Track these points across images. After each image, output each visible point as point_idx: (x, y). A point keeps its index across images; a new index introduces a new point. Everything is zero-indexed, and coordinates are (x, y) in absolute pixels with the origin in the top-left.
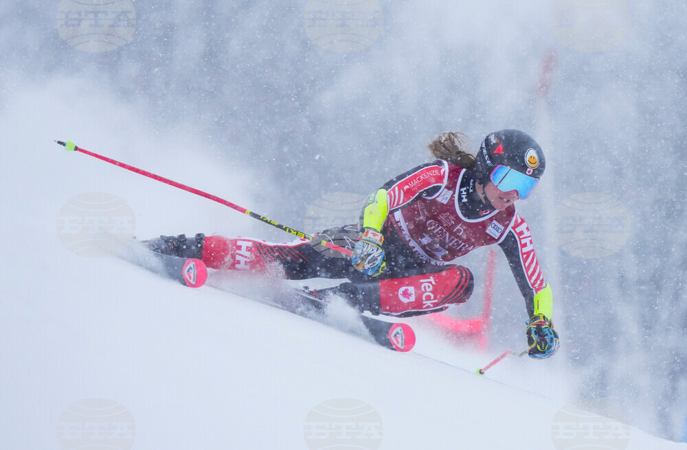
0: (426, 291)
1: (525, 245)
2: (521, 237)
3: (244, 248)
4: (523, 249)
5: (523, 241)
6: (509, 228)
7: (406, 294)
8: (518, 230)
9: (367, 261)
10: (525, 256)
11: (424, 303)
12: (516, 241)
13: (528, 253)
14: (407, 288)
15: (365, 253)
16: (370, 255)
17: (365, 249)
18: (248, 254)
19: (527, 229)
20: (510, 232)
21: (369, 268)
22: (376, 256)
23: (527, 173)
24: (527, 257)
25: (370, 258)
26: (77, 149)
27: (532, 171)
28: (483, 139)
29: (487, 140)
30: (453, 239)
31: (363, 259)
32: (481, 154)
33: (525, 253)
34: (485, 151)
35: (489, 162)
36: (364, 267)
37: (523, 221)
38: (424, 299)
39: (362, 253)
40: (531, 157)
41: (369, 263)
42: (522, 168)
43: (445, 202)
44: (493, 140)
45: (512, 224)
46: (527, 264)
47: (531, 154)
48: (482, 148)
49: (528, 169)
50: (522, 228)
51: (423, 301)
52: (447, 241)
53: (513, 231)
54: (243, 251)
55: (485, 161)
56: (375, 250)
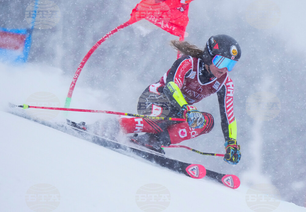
0: (192, 130)
1: (229, 92)
2: (228, 88)
3: (139, 123)
4: (228, 94)
5: (229, 90)
6: (223, 84)
7: (183, 133)
8: (227, 84)
9: (198, 121)
10: (227, 98)
11: (191, 136)
12: (225, 89)
13: (230, 97)
14: (182, 130)
15: (196, 118)
17: (195, 116)
18: (142, 125)
19: (233, 86)
20: (224, 85)
21: (200, 125)
22: (201, 117)
23: (232, 58)
24: (229, 99)
25: (199, 119)
27: (234, 57)
30: (198, 95)
31: (196, 121)
32: (206, 49)
34: (209, 47)
37: (231, 81)
38: (191, 134)
39: (194, 118)
41: (199, 122)
42: (229, 56)
43: (193, 78)
45: (225, 81)
46: (227, 102)
47: (233, 48)
48: (207, 46)
49: (232, 57)
50: (230, 84)
51: (191, 135)
52: (195, 96)
53: (225, 85)
54: (139, 124)
56: (200, 115)
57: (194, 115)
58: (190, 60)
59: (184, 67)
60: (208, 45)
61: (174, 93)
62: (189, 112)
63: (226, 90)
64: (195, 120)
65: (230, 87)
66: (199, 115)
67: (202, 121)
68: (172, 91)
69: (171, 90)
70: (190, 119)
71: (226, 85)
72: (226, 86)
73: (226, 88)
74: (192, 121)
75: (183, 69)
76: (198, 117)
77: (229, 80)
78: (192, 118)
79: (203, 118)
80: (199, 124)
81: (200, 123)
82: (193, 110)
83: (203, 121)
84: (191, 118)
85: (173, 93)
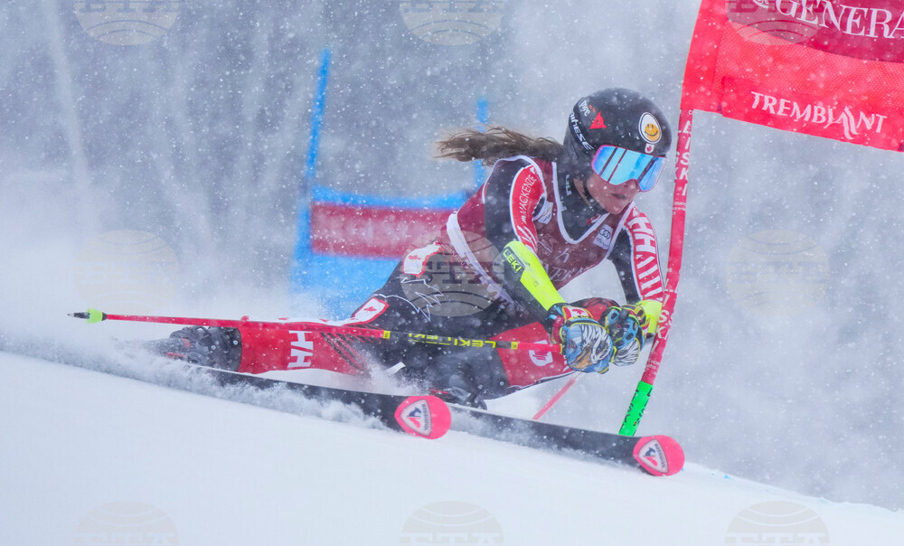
1: (641, 242)
2: (634, 231)
5: (638, 237)
9: (594, 350)
16: (596, 340)
17: (585, 335)
21: (599, 361)
23: (646, 151)
26: (105, 317)
28: (571, 110)
29: (577, 110)
33: (639, 253)
34: (576, 128)
35: (585, 143)
36: (590, 361)
39: (584, 341)
40: (648, 126)
41: (597, 353)
44: (586, 109)
49: (648, 146)
55: (580, 143)
57: (583, 332)
58: (532, 170)
59: (525, 192)
60: (574, 123)
61: (524, 273)
62: (569, 324)
63: (631, 238)
64: (585, 345)
65: (639, 227)
66: (596, 333)
67: (606, 351)
68: (517, 267)
69: (514, 264)
70: (573, 342)
71: (628, 226)
72: (627, 229)
73: (629, 234)
74: (576, 348)
75: (524, 198)
76: (594, 336)
77: (635, 213)
78: (577, 341)
79: (609, 341)
80: (598, 358)
81: (600, 355)
82: (579, 319)
83: (609, 350)
84: (574, 340)
85: (521, 272)
